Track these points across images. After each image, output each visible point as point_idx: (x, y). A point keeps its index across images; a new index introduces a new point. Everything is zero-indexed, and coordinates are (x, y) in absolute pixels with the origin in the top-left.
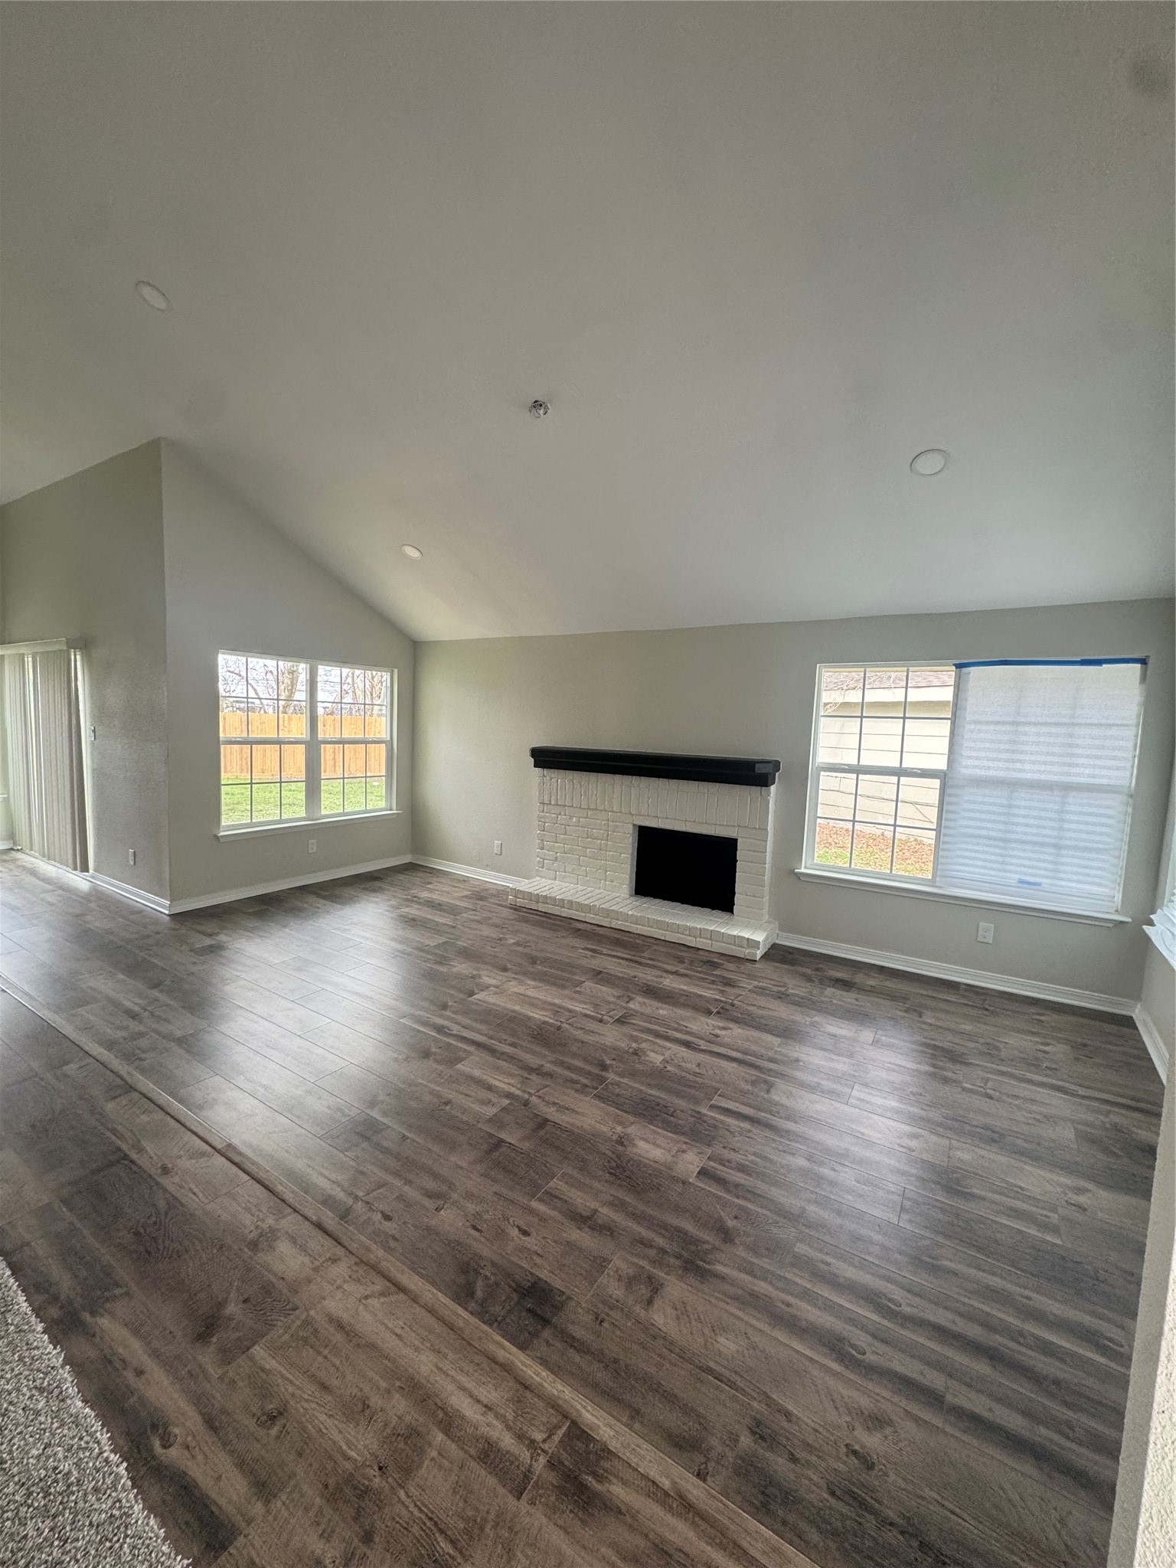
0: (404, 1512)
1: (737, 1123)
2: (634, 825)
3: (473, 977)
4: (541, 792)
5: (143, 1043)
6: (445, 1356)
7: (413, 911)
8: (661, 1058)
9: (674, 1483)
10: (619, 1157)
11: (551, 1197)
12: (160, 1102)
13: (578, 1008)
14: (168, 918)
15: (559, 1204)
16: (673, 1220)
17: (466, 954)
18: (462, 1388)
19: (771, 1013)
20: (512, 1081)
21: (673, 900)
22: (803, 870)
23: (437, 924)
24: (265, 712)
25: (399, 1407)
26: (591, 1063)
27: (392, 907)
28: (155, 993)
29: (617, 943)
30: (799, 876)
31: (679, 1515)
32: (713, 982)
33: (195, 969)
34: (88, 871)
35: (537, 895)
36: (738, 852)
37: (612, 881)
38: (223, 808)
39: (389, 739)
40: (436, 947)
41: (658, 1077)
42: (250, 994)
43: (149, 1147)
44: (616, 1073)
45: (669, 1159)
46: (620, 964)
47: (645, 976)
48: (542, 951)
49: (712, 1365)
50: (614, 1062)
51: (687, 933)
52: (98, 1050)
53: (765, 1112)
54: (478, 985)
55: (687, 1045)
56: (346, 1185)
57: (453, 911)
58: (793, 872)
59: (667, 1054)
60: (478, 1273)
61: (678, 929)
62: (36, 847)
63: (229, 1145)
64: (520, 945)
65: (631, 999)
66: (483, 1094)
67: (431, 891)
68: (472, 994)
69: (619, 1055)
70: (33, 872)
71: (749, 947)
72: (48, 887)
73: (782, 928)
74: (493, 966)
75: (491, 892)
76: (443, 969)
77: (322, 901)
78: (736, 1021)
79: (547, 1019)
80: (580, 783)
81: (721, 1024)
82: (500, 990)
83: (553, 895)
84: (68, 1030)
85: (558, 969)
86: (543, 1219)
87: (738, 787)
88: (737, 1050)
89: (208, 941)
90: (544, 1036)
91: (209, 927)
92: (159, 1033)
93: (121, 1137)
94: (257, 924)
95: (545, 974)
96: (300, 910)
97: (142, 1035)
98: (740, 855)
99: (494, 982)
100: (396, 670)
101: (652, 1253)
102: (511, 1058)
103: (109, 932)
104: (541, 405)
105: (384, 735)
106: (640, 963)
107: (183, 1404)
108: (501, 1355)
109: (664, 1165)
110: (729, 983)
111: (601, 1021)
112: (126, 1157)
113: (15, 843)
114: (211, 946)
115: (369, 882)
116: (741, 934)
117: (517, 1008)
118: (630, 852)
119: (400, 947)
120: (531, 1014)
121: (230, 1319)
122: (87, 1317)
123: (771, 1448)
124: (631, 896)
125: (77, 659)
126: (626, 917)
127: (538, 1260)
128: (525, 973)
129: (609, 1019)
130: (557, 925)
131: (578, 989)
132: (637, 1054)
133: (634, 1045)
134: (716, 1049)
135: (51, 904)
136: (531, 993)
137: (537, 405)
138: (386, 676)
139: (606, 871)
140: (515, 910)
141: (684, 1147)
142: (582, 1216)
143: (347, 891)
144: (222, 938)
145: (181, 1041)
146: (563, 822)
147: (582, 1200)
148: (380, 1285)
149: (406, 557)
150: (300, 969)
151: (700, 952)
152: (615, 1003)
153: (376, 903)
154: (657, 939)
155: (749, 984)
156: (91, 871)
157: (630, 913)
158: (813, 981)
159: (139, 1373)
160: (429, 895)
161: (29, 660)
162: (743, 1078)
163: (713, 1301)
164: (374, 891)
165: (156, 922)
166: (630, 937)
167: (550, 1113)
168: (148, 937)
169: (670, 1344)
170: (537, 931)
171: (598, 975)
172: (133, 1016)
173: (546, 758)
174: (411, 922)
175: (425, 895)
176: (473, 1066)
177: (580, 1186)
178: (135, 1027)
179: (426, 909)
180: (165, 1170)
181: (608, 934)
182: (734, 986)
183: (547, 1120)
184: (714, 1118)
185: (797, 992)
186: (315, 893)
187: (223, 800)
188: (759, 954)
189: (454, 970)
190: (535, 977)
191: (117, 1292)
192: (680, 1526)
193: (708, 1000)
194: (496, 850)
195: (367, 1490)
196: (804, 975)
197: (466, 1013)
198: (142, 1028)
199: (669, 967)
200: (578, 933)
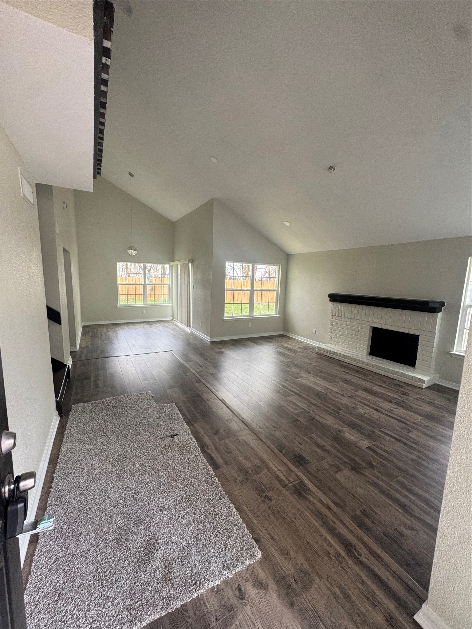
0: (255, 479)
1: (389, 438)
2: (370, 326)
3: (298, 373)
4: (332, 311)
5: (203, 373)
6: (270, 457)
7: (281, 350)
8: (364, 412)
9: (327, 503)
10: (337, 435)
11: (311, 438)
12: (207, 386)
13: (335, 390)
14: (209, 343)
15: (313, 440)
16: (352, 456)
17: (297, 366)
18: (273, 464)
19: (422, 408)
20: (305, 405)
21: (387, 359)
22: (454, 352)
23: (288, 355)
24: (239, 280)
25: (257, 461)
26: (335, 407)
27: (274, 348)
28: (206, 362)
29: (357, 371)
30: (452, 355)
31: (327, 509)
32: (397, 392)
33: (216, 357)
34: (190, 327)
35: (327, 350)
36: (419, 341)
37: (359, 348)
38: (225, 312)
39: (277, 290)
40: (287, 362)
41: (361, 417)
42: (230, 366)
43: (205, 395)
44: (344, 412)
45: (356, 440)
46: (356, 379)
47: (366, 385)
48: (325, 369)
49: (353, 493)
50: (344, 409)
51: (390, 372)
52: (194, 372)
53: (404, 438)
54: (299, 376)
55: (377, 410)
56: (251, 418)
57: (295, 352)
58: (448, 353)
59: (367, 411)
60: (284, 448)
61: (385, 370)
62: (178, 319)
63: (223, 399)
64: (318, 366)
65: (357, 391)
66: (294, 407)
67: (288, 344)
68: (297, 378)
69: (347, 407)
70: (178, 326)
71: (419, 382)
72: (182, 331)
73: (441, 377)
74: (306, 371)
75: (310, 347)
76: (288, 369)
77: (252, 343)
78: (403, 407)
79: (322, 391)
80: (348, 308)
81: (395, 407)
82: (306, 379)
83: (334, 351)
84: (187, 366)
85: (330, 376)
86: (306, 442)
87: (421, 312)
88: (399, 417)
89: (219, 350)
90: (318, 395)
91: (220, 346)
92: (206, 371)
93: (199, 392)
94: (233, 347)
95: (325, 377)
96: (245, 345)
97: (203, 371)
98: (420, 342)
99: (305, 376)
100: (281, 265)
101: (342, 462)
102: (306, 399)
103: (195, 344)
104: (332, 168)
105: (276, 288)
106: (365, 380)
107: (211, 443)
108: (285, 461)
109: (354, 442)
110: (404, 394)
111: (343, 395)
112: (200, 396)
113: (174, 318)
114: (220, 352)
115: (268, 339)
116: (416, 376)
117: (312, 385)
118: (368, 337)
119: (275, 360)
120: (316, 388)
121: (221, 433)
122: (192, 423)
123: (367, 518)
124: (367, 355)
125: (190, 265)
126: (363, 363)
127: (302, 451)
128: (317, 376)
129: (346, 395)
130: (334, 362)
131: (336, 384)
132: (354, 408)
133: (354, 405)
134: (389, 414)
135: (182, 335)
136: (317, 382)
137: (331, 168)
138: (277, 267)
139: (357, 344)
140: (319, 355)
141: (364, 439)
142: (320, 445)
143: (260, 341)
144: (223, 350)
145: (212, 374)
146: (341, 323)
147: (320, 442)
148: (256, 438)
149: (285, 225)
150: (244, 362)
151: (395, 381)
152: (350, 391)
153: (269, 346)
154: (375, 373)
155: (415, 396)
156: (191, 327)
157: (365, 361)
158: (451, 401)
159: (203, 436)
160: (287, 346)
161: (179, 266)
162: (398, 426)
163: (360, 480)
164: (268, 342)
165: (207, 343)
166: (364, 370)
167: (317, 417)
168: (205, 347)
169: (340, 484)
170: (325, 363)
171: (346, 381)
172: (201, 366)
173: (334, 298)
174: (280, 353)
175: (286, 345)
176: (292, 399)
177: (321, 438)
178: (201, 369)
179: (285, 350)
180: (208, 400)
181: (354, 368)
182: (407, 395)
183: (315, 419)
184: (380, 435)
185: (439, 403)
186: (250, 340)
187: (225, 309)
188: (424, 386)
189: (292, 370)
190: (320, 377)
191: (198, 420)
192: (326, 511)
193: (392, 398)
194: (314, 332)
195: (248, 472)
196: (446, 398)
197: (293, 383)
198: (203, 370)
199: (378, 384)
200: (341, 366)
